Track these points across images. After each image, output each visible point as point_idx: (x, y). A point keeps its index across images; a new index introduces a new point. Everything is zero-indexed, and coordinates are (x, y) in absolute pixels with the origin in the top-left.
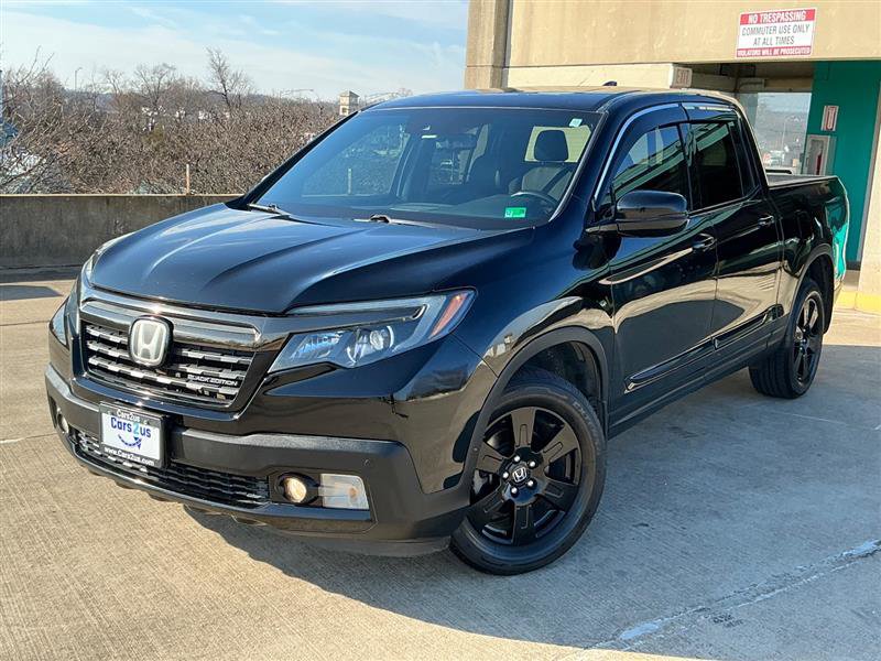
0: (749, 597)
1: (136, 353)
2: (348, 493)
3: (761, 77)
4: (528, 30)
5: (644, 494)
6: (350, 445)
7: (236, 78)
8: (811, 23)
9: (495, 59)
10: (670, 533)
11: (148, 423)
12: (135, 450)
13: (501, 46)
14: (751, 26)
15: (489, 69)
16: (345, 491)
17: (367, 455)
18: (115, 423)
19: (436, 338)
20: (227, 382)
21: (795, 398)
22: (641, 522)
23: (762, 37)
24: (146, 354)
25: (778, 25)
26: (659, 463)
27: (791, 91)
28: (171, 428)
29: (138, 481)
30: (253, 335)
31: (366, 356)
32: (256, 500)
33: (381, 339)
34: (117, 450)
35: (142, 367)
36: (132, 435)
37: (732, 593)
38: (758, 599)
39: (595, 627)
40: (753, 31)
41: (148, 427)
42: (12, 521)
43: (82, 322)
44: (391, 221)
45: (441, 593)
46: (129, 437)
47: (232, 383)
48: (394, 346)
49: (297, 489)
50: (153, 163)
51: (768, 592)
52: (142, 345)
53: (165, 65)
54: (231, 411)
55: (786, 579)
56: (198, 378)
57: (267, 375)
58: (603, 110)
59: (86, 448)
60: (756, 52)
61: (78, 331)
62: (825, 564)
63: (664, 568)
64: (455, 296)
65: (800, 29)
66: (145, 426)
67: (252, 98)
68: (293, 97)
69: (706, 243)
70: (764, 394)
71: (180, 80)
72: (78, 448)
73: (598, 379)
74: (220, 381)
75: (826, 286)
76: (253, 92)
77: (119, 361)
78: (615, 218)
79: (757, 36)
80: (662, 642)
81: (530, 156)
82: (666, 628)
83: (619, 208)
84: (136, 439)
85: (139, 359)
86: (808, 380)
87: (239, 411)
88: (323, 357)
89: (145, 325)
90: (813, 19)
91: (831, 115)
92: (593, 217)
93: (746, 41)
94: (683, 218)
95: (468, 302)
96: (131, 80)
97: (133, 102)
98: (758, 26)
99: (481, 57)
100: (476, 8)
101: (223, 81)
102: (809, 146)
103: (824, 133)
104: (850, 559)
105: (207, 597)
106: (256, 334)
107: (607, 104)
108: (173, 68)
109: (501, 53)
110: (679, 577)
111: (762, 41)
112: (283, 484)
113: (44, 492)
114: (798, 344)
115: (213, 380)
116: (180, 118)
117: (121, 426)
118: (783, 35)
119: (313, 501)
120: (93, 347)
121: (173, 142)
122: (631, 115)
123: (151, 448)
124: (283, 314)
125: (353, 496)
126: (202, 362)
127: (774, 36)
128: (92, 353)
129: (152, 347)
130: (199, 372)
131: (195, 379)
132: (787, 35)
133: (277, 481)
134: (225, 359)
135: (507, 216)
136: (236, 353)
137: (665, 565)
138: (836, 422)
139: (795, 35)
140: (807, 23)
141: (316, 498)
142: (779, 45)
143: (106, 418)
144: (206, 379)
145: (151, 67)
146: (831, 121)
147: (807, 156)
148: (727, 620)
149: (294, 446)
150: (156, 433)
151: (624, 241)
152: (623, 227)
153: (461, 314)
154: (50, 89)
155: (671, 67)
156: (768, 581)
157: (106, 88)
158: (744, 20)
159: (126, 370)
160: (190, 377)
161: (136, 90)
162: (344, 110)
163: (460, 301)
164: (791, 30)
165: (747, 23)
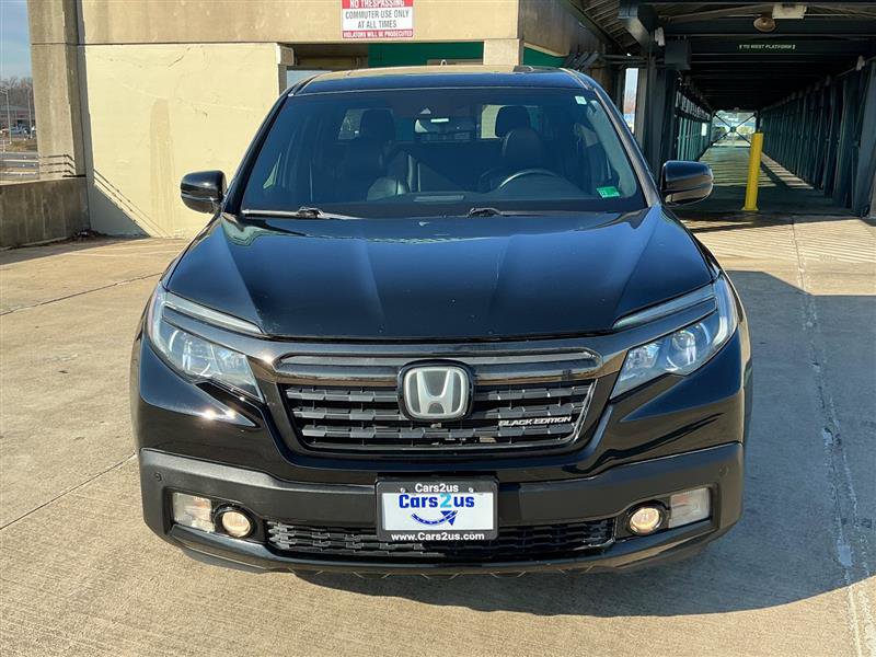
8: (410, 9)
9: (68, 33)
13: (73, 23)
14: (353, 10)
15: (63, 47)
23: (365, 20)
24: (436, 408)
25: (379, 10)
34: (416, 532)
40: (355, 15)
46: (433, 514)
52: (428, 399)
60: (361, 34)
65: (401, 14)
79: (361, 20)
85: (423, 415)
90: (412, 5)
93: (350, 24)
98: (359, 10)
99: (50, 34)
109: (73, 30)
111: (365, 24)
118: (385, 19)
127: (377, 20)
129: (444, 397)
132: (389, 19)
139: (397, 19)
140: (407, 8)
142: (382, 28)
155: (277, 46)
158: (346, 4)
164: (392, 15)
165: (349, 7)
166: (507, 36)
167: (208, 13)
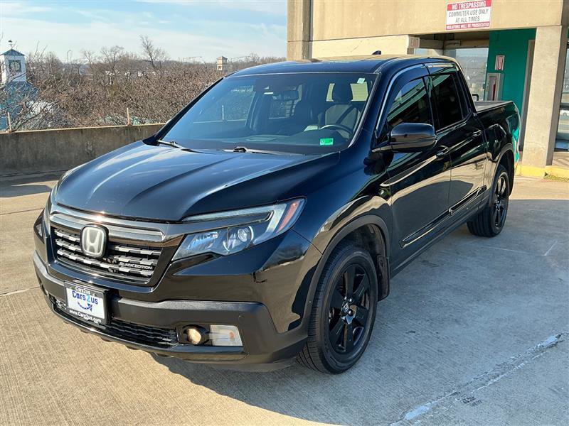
0: (483, 382)
1: (86, 248)
2: (229, 336)
3: (457, 39)
4: (322, 19)
5: (410, 309)
6: (228, 306)
7: (158, 52)
8: (489, 8)
9: (304, 36)
10: (429, 337)
11: (96, 296)
12: (88, 312)
13: (307, 28)
14: (453, 11)
15: (301, 43)
16: (226, 335)
17: (239, 313)
18: (75, 295)
19: (281, 233)
20: (145, 267)
21: (493, 236)
22: (411, 330)
23: (461, 17)
24: (92, 250)
25: (469, 10)
26: (418, 286)
27: (475, 47)
28: (111, 298)
29: (92, 330)
30: (161, 236)
31: (235, 247)
32: (169, 342)
33: (245, 235)
34: (78, 312)
35: (90, 258)
36: (86, 302)
37: (472, 380)
38: (490, 383)
39: (389, 411)
40: (455, 14)
41: (95, 298)
42: (18, 349)
43: (52, 227)
44: (248, 150)
45: (289, 391)
46: (85, 304)
47: (149, 267)
48: (254, 239)
49: (195, 335)
50: (112, 104)
51: (495, 378)
52: (89, 244)
53: (117, 47)
54: (149, 286)
55: (504, 367)
56: (126, 265)
57: (171, 262)
58: (378, 72)
59: (60, 306)
60: (457, 27)
61: (49, 233)
62: (527, 355)
63: (428, 364)
64: (292, 203)
65: (483, 12)
66: (94, 297)
67: (168, 63)
68: (191, 61)
69: (444, 152)
70: (475, 235)
71: (126, 54)
72: (55, 306)
73: (384, 245)
74: (141, 267)
75: (510, 168)
76: (168, 59)
77: (76, 253)
78: (390, 141)
79: (458, 17)
80: (432, 420)
81: (329, 98)
82: (434, 409)
83: (392, 135)
84: (89, 305)
85: (87, 252)
86: (501, 225)
87: (154, 286)
88: (208, 249)
89: (91, 230)
90: (490, 6)
91: (501, 61)
92: (375, 142)
93: (451, 20)
94: (433, 140)
95: (301, 206)
96: (98, 57)
97: (100, 68)
98: (458, 11)
99: (296, 36)
100: (292, 6)
101: (150, 54)
102: (488, 80)
103: (497, 72)
104: (542, 350)
105: (139, 402)
106: (162, 234)
107: (380, 68)
108: (122, 48)
109: (307, 33)
110: (438, 370)
111: (460, 20)
112: (186, 332)
113: (39, 328)
114: (495, 204)
115: (136, 266)
116: (127, 76)
117: (78, 296)
118: (473, 16)
119: (206, 342)
120: (59, 243)
121: (123, 91)
122: (395, 74)
123: (99, 311)
124: (180, 222)
125: (232, 337)
126: (128, 254)
127: (467, 17)
128: (59, 247)
129: (95, 245)
130: (127, 261)
131: (124, 264)
132: (475, 16)
133: (182, 330)
134: (143, 252)
135: (321, 144)
136: (150, 249)
137: (429, 361)
138: (520, 252)
139: (480, 16)
140: (487, 8)
141: (208, 340)
142: (471, 22)
143: (69, 291)
144: (132, 265)
145: (109, 48)
146: (500, 65)
147: (487, 85)
148: (471, 401)
149: (191, 308)
150: (101, 301)
151: (395, 155)
152: (395, 147)
153: (296, 215)
154: (54, 64)
155: (407, 37)
156: (494, 369)
157: (86, 61)
158: (450, 7)
159: (81, 259)
160: (121, 264)
161: (102, 62)
162: (220, 67)
163: (296, 206)
164: (478, 13)
165: (451, 10)
166: (553, 24)
167: (373, 19)
